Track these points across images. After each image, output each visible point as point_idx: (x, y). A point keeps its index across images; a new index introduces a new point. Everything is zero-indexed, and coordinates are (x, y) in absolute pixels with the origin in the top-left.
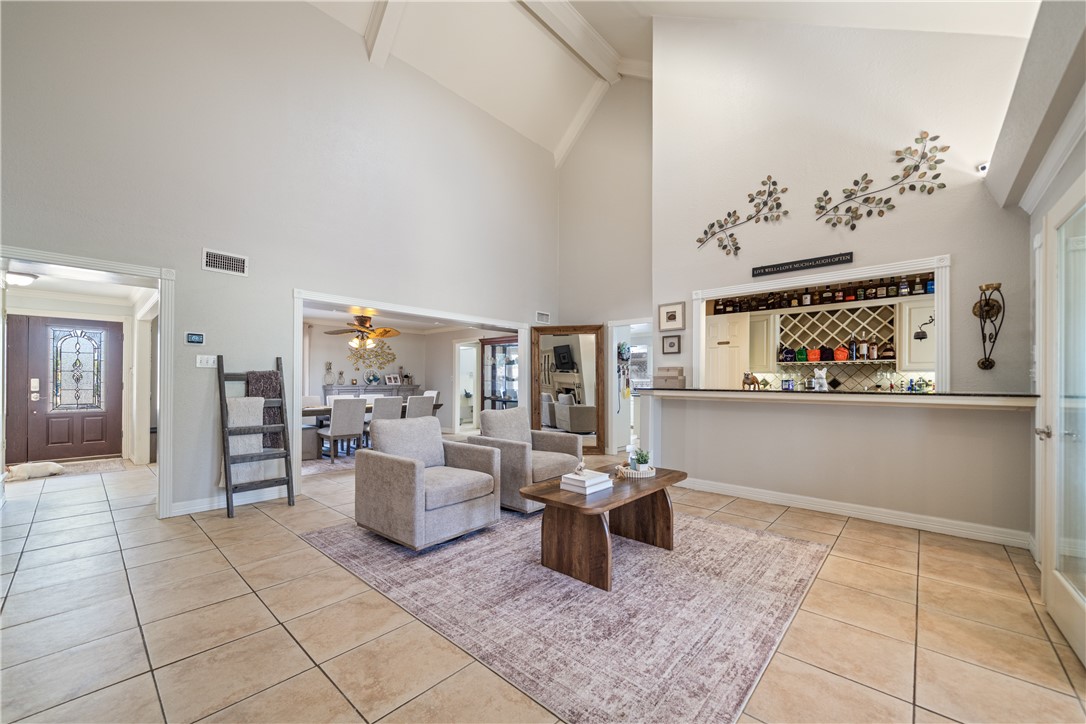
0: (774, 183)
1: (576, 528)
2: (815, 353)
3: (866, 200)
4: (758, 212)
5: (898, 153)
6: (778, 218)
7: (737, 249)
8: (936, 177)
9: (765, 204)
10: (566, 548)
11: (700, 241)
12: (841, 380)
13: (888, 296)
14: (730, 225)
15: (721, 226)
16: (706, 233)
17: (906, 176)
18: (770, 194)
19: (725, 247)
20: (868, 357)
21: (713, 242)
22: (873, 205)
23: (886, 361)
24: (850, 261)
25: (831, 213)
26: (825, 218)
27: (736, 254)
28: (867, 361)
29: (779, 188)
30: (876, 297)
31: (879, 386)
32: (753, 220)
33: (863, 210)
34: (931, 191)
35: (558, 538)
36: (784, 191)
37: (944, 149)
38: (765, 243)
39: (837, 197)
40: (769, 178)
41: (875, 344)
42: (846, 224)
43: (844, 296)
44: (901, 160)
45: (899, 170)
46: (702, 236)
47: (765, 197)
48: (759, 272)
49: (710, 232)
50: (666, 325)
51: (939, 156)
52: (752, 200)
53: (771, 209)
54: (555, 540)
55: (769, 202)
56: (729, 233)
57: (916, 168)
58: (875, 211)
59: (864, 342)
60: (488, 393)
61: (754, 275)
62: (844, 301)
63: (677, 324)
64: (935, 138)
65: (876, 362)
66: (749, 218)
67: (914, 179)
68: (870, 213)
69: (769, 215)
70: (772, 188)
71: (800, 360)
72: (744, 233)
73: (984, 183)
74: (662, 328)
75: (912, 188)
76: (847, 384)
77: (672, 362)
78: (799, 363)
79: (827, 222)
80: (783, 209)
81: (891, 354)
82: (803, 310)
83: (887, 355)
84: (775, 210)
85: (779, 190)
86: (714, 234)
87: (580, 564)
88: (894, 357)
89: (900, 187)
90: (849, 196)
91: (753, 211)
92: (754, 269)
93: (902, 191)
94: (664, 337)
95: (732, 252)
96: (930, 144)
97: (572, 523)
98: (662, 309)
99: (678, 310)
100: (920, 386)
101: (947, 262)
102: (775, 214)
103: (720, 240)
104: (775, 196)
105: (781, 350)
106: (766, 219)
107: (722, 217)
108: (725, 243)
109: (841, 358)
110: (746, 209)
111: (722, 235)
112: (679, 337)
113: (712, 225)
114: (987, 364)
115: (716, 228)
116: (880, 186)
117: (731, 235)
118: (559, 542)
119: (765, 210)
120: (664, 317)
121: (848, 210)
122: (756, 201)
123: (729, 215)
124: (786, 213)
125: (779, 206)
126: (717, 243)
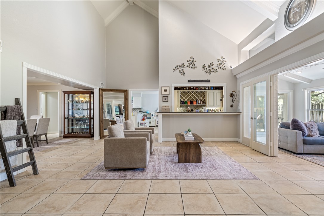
0: (193, 59)
1: (191, 149)
2: (189, 103)
3: (212, 68)
4: (189, 65)
5: (218, 60)
6: (194, 68)
7: (184, 74)
8: (225, 67)
9: (191, 63)
10: (188, 156)
11: (174, 69)
12: (193, 109)
13: (204, 89)
14: (182, 67)
15: (180, 67)
16: (176, 68)
17: (219, 65)
18: (192, 61)
19: (181, 73)
20: (200, 104)
21: (178, 71)
22: (214, 70)
23: (204, 105)
24: (209, 82)
25: (206, 69)
26: (204, 71)
27: (184, 75)
28: (200, 105)
29: (194, 60)
30: (202, 89)
31: (201, 111)
32: (188, 67)
33: (212, 70)
34: (223, 70)
35: (185, 154)
36: (195, 61)
37: (226, 61)
38: (191, 73)
39: (207, 67)
40: (192, 57)
41: (202, 101)
42: (209, 73)
43: (196, 88)
44: (219, 61)
45: (218, 63)
46: (175, 68)
47: (191, 62)
48: (190, 81)
49: (177, 67)
50: (164, 93)
51: (225, 62)
52: (188, 62)
53: (192, 65)
54: (184, 154)
55: (192, 63)
56: (182, 69)
57: (221, 64)
58: (214, 71)
59: (199, 100)
60: (66, 116)
61: (189, 82)
62: (196, 89)
63: (167, 93)
64: (224, 58)
65: (202, 105)
66: (187, 66)
67: (221, 66)
68: (213, 72)
69: (192, 67)
70: (193, 60)
71: (186, 104)
72: (186, 70)
73: (231, 70)
74: (162, 94)
75: (221, 68)
76: (195, 110)
77: (165, 104)
78: (186, 105)
79: (205, 71)
80: (195, 66)
81: (205, 103)
82: (186, 91)
83: (204, 103)
84: (193, 66)
85: (194, 61)
86: (178, 68)
87: (193, 158)
88: (205, 104)
89: (218, 67)
90: (209, 67)
91: (188, 65)
92: (188, 80)
93: (219, 68)
94: (163, 97)
95: (183, 74)
96: (223, 60)
97: (190, 148)
98: (162, 88)
99: (168, 89)
100: (209, 111)
101: (226, 85)
102: (194, 67)
103: (180, 70)
104: (193, 62)
105: (181, 101)
106: (191, 67)
107: (180, 64)
108: (181, 72)
109: (195, 104)
110: (186, 64)
111: (180, 69)
112: (168, 97)
113: (178, 66)
114: (232, 106)
115: (179, 67)
116: (215, 66)
117: (183, 70)
118: (185, 155)
119: (191, 65)
120: (163, 90)
121: (209, 70)
122: (189, 62)
123: (182, 64)
124: (196, 67)
125: (194, 65)
126: (179, 71)
